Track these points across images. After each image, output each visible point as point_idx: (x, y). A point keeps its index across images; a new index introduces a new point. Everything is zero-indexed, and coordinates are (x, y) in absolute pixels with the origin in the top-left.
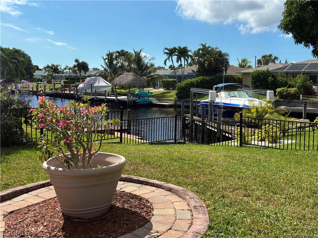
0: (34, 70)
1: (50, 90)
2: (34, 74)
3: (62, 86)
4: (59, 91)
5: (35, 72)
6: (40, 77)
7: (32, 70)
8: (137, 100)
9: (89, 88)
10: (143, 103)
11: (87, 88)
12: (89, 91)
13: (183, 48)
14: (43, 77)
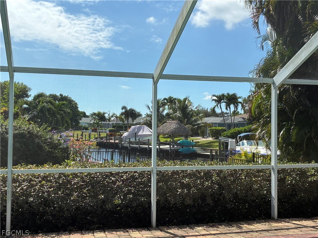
0: (80, 117)
1: (95, 139)
2: (80, 121)
3: (107, 134)
4: (104, 140)
5: (81, 120)
6: (87, 125)
7: (78, 117)
8: (180, 149)
9: (134, 137)
10: (186, 152)
11: (131, 137)
12: (133, 140)
13: (232, 95)
14: (89, 125)
